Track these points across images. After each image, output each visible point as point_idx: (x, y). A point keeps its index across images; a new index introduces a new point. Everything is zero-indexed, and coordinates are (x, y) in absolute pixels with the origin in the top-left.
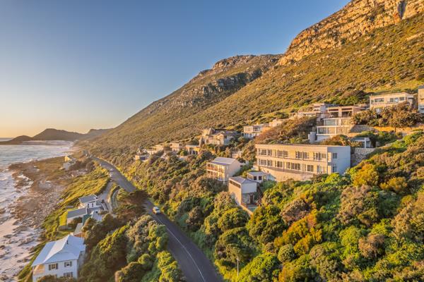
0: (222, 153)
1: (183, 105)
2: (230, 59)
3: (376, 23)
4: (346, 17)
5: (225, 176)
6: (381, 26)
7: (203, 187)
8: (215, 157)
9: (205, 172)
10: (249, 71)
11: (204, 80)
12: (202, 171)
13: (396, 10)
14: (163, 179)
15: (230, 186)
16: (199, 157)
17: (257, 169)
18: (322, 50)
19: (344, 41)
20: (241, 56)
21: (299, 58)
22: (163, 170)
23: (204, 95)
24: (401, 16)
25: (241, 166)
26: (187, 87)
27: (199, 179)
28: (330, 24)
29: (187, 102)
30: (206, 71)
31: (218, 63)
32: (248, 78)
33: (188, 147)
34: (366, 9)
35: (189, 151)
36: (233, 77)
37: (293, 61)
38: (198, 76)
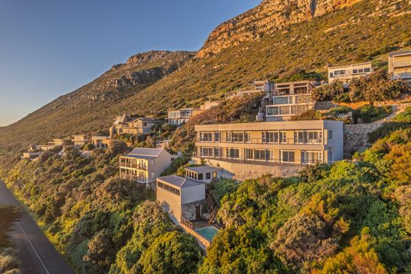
0: (141, 143)
1: (93, 98)
2: (145, 54)
3: (291, 19)
4: (262, 12)
5: (150, 175)
6: (296, 22)
7: (113, 194)
8: (131, 149)
9: (118, 170)
10: (165, 65)
11: (117, 74)
12: (114, 169)
13: (308, 8)
14: (55, 183)
15: (160, 190)
16: (109, 150)
17: (199, 162)
18: (240, 43)
19: (262, 35)
20: (157, 52)
21: (218, 50)
22: (58, 170)
23: (117, 88)
24: (313, 14)
25: (172, 159)
26: (98, 81)
27: (108, 181)
28: (247, 18)
29: (98, 96)
30: (119, 66)
31: (133, 57)
32: (164, 72)
33: (95, 139)
34: (280, 7)
35: (96, 144)
36: (149, 70)
37: (211, 54)
38: (111, 70)
